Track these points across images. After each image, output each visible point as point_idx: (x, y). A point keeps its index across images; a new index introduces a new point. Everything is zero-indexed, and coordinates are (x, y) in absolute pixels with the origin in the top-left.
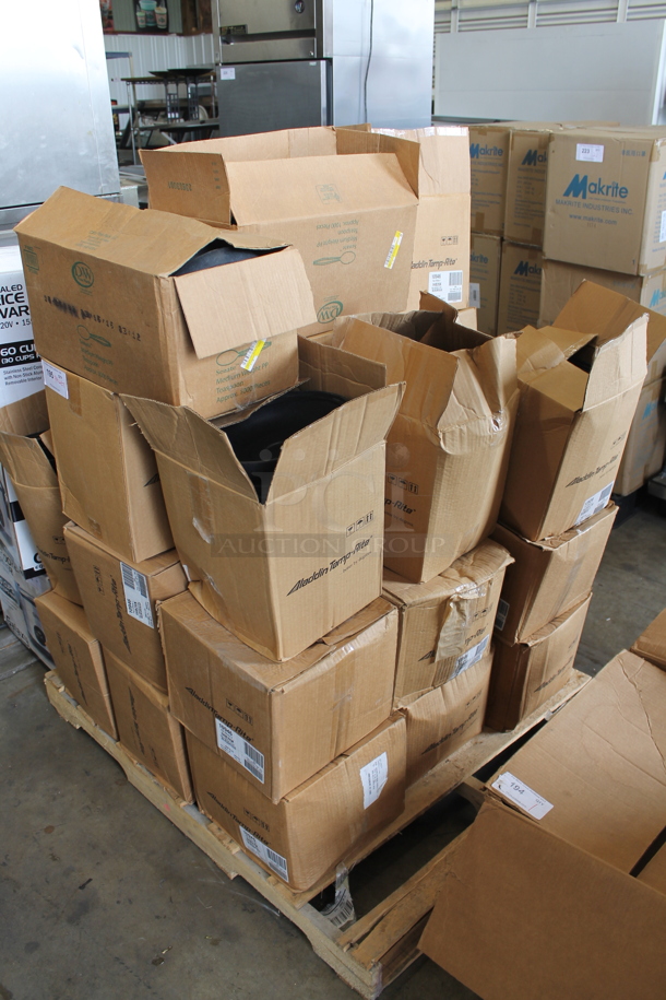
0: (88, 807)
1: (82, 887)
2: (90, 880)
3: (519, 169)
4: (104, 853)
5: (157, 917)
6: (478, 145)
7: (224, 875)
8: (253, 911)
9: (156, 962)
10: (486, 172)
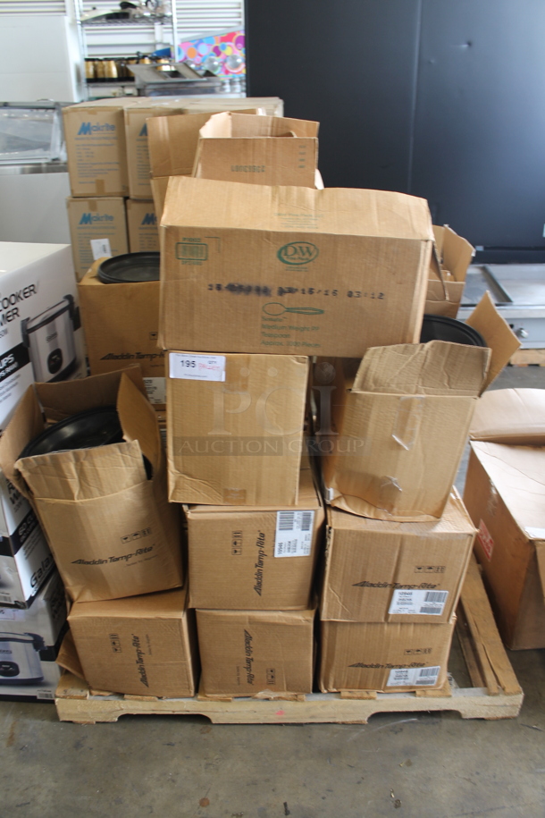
0: (208, 764)
1: (287, 813)
2: (285, 804)
3: (138, 140)
4: (267, 780)
5: (359, 783)
6: (89, 124)
7: (357, 725)
8: (401, 730)
9: (397, 804)
10: (99, 145)
